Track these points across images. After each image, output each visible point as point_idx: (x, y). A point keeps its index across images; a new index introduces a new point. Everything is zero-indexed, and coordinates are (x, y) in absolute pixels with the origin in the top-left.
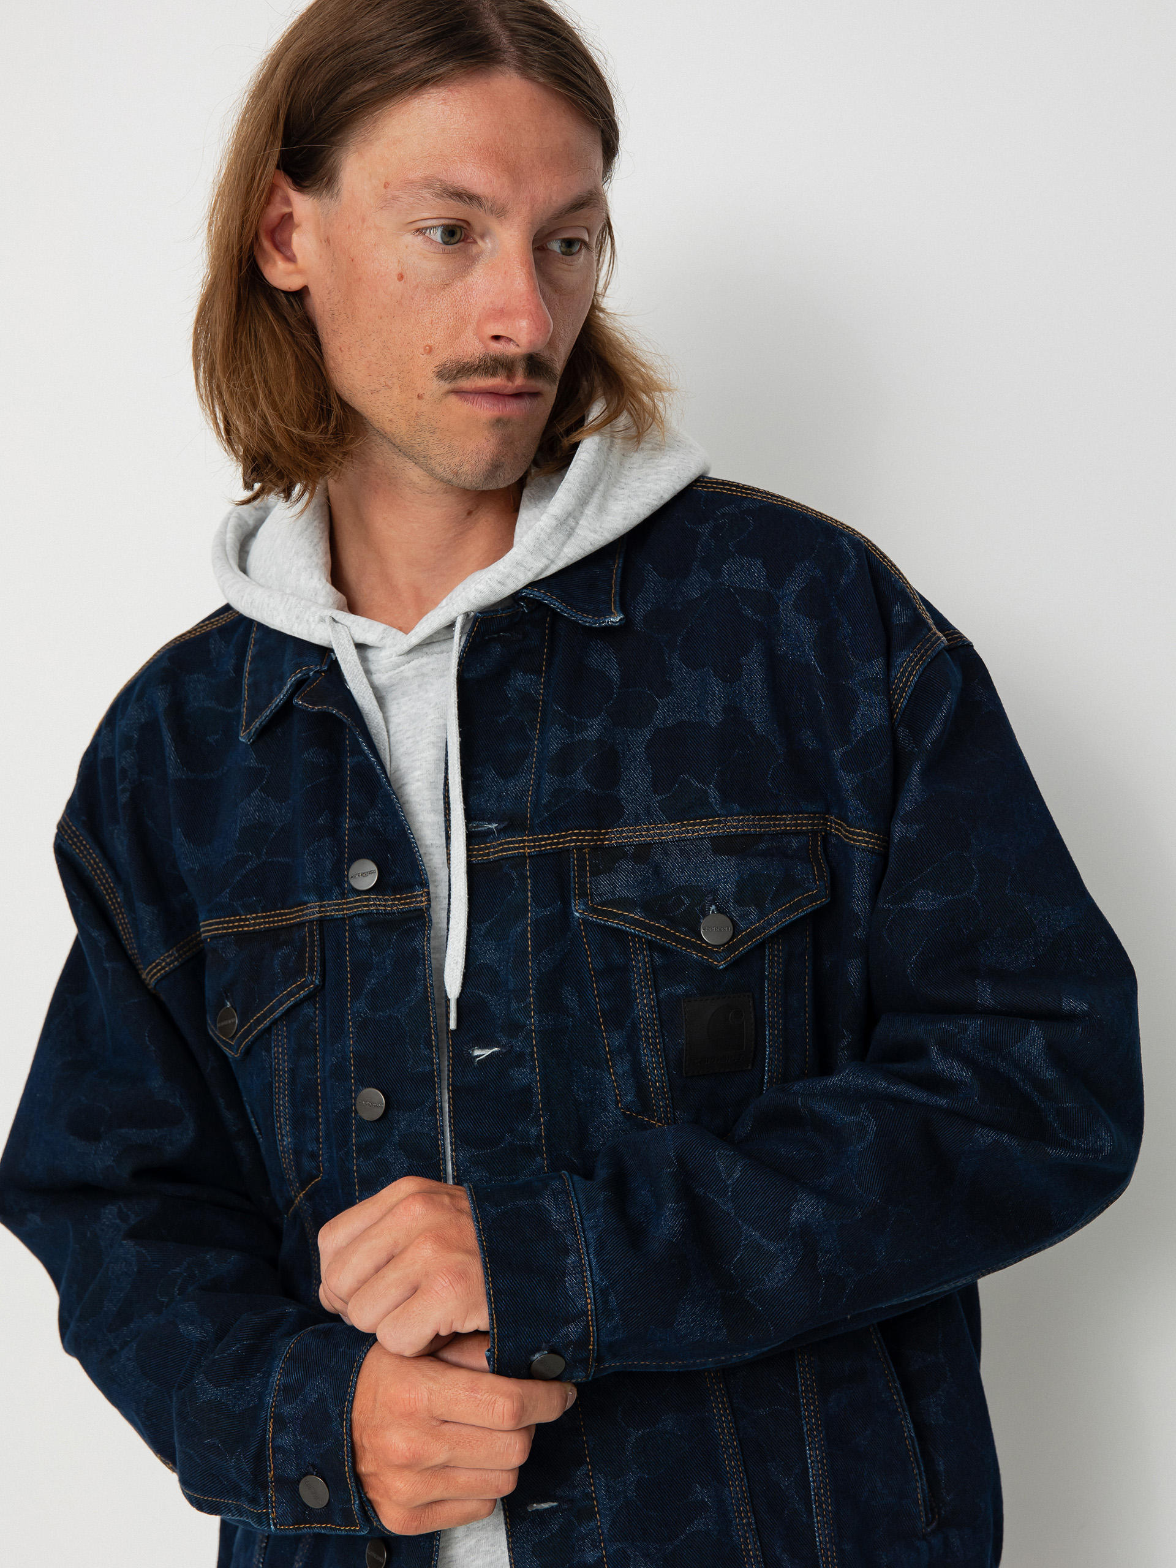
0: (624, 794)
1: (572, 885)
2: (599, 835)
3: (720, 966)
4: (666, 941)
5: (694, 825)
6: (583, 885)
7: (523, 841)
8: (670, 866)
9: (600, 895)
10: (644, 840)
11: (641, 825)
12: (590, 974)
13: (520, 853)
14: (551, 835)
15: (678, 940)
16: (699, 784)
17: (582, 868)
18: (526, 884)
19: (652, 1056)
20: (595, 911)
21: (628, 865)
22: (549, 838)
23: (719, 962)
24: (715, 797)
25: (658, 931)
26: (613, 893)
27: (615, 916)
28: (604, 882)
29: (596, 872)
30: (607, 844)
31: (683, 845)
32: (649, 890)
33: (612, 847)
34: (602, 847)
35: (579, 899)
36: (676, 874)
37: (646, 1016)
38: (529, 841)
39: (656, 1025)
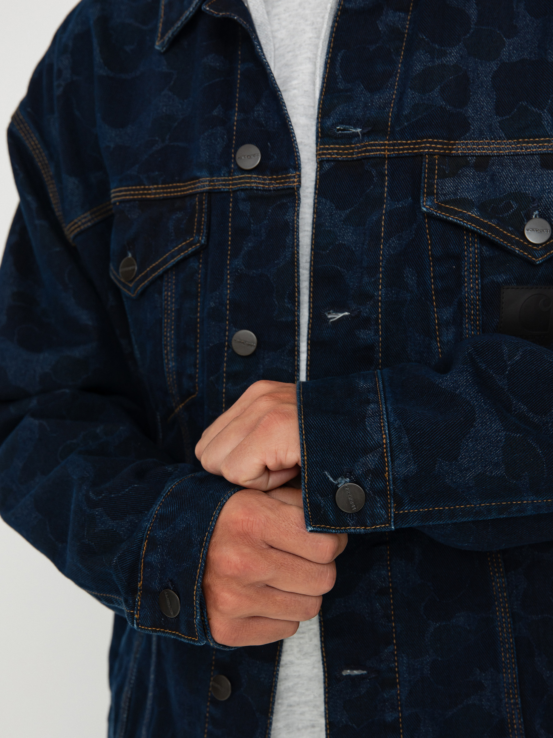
0: (471, 114)
1: (422, 185)
2: (448, 145)
3: (537, 261)
4: (495, 237)
5: (528, 143)
6: (430, 186)
7: (384, 145)
8: (504, 175)
9: (445, 195)
10: (484, 153)
11: (483, 140)
12: (429, 259)
13: (381, 154)
14: (409, 142)
15: (505, 237)
16: (535, 108)
17: (431, 170)
18: (384, 182)
19: (472, 330)
20: (439, 208)
21: (471, 172)
22: (406, 144)
23: (536, 259)
24: (547, 120)
25: (490, 228)
26: (455, 194)
27: (455, 213)
28: (449, 184)
29: (443, 176)
30: (454, 153)
31: (516, 160)
32: (485, 194)
33: (458, 156)
34: (450, 156)
35: (426, 197)
36: (508, 182)
37: (471, 297)
38: (389, 145)
39: (478, 305)
